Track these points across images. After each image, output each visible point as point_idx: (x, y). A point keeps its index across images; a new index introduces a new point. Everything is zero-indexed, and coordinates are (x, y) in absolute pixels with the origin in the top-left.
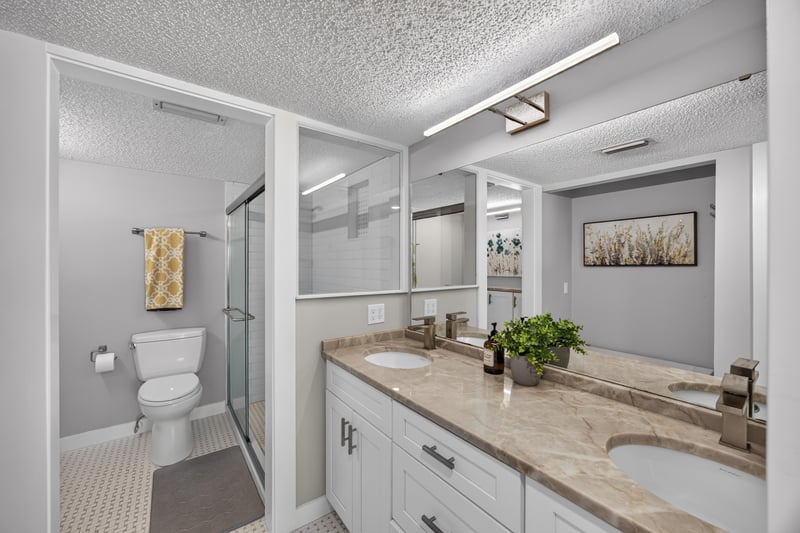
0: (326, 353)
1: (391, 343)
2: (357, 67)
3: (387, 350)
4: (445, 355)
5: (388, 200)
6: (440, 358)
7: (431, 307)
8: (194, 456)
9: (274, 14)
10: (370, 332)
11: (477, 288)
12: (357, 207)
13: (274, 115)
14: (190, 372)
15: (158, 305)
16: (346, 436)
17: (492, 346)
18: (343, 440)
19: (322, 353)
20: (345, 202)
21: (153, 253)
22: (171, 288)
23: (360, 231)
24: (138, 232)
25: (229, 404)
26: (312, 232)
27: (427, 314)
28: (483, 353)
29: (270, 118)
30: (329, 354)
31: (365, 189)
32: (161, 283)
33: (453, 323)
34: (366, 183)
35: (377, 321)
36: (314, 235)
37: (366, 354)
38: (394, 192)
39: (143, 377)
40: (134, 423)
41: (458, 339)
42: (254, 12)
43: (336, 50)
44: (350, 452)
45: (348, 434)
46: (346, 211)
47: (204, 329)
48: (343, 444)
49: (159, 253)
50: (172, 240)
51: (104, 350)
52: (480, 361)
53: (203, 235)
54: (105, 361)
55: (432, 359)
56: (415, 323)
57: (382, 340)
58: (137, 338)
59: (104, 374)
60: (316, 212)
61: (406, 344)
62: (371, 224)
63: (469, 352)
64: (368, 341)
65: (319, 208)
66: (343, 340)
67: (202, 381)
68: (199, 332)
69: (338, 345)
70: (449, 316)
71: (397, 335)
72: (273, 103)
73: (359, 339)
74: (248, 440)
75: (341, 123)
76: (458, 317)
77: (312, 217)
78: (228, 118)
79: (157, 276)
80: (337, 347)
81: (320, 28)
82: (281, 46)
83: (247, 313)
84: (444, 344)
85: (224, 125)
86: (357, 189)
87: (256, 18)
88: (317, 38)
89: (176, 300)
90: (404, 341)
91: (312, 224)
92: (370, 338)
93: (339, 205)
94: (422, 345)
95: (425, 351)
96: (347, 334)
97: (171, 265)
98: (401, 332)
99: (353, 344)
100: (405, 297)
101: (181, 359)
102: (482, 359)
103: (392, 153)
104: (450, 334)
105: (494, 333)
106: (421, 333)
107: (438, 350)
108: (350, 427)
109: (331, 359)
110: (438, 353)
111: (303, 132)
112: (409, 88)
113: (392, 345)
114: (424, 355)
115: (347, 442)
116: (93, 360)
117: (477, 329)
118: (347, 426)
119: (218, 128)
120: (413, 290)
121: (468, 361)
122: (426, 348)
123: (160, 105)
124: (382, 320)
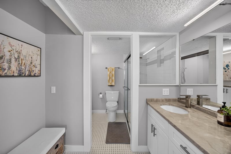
0: (148, 102)
1: (172, 103)
2: (155, 11)
3: (169, 105)
4: (196, 112)
5: (171, 53)
6: (193, 112)
7: (190, 92)
8: (116, 122)
9: (128, 6)
10: (163, 98)
11: (216, 86)
12: (160, 57)
13: (132, 34)
14: (115, 101)
15: (110, 85)
16: (153, 130)
17: (222, 113)
18: (152, 131)
19: (147, 102)
20: (156, 56)
21: (109, 72)
22: (112, 81)
23: (162, 64)
24: (106, 68)
25: (124, 111)
26: (147, 66)
27: (188, 94)
28: (217, 114)
29: (131, 35)
30: (149, 103)
31: (163, 51)
32: (111, 79)
33: (201, 100)
34: (163, 49)
35: (166, 94)
36: (147, 67)
37: (161, 105)
38: (173, 50)
39: (107, 101)
40: (106, 110)
41: (203, 106)
42: (123, 8)
43: (147, 8)
44: (154, 136)
45: (154, 130)
46: (156, 59)
47: (119, 91)
48: (152, 132)
49: (110, 73)
50: (112, 70)
51: (101, 93)
52: (215, 118)
53: (119, 68)
54: (101, 96)
55: (189, 112)
56: (182, 97)
57: (168, 101)
58: (106, 92)
59: (101, 98)
60: (147, 60)
61: (177, 104)
62: (165, 62)
63: (209, 113)
64: (163, 101)
65: (148, 59)
66: (153, 99)
67: (118, 104)
68: (118, 92)
69: (152, 100)
70: (198, 96)
71: (174, 100)
72: (132, 31)
73: (159, 100)
74: (128, 122)
75: (152, 31)
76: (203, 97)
77: (146, 61)
78: (122, 38)
79: (110, 78)
80: (152, 101)
81: (141, 3)
82: (132, 14)
83: (128, 88)
84: (196, 107)
85: (121, 40)
86: (160, 51)
87: (124, 9)
88: (141, 7)
89: (113, 84)
90: (177, 103)
91: (146, 64)
92: (163, 100)
93: (154, 57)
94: (185, 105)
95: (186, 108)
96: (155, 97)
97: (112, 75)
98: (176, 99)
99: (157, 101)
100: (178, 87)
101: (112, 98)
102: (216, 117)
103: (172, 36)
104: (198, 103)
105: (224, 106)
106: (184, 101)
107: (192, 109)
108: (154, 128)
109: (149, 105)
110: (192, 110)
111: (141, 37)
112: (176, 11)
113: (172, 104)
114: (186, 110)
115: (153, 132)
116: (99, 95)
117: (216, 103)
118: (153, 127)
119: (120, 41)
120: (181, 85)
121: (208, 117)
122: (186, 107)
123: (108, 39)
124: (169, 94)
